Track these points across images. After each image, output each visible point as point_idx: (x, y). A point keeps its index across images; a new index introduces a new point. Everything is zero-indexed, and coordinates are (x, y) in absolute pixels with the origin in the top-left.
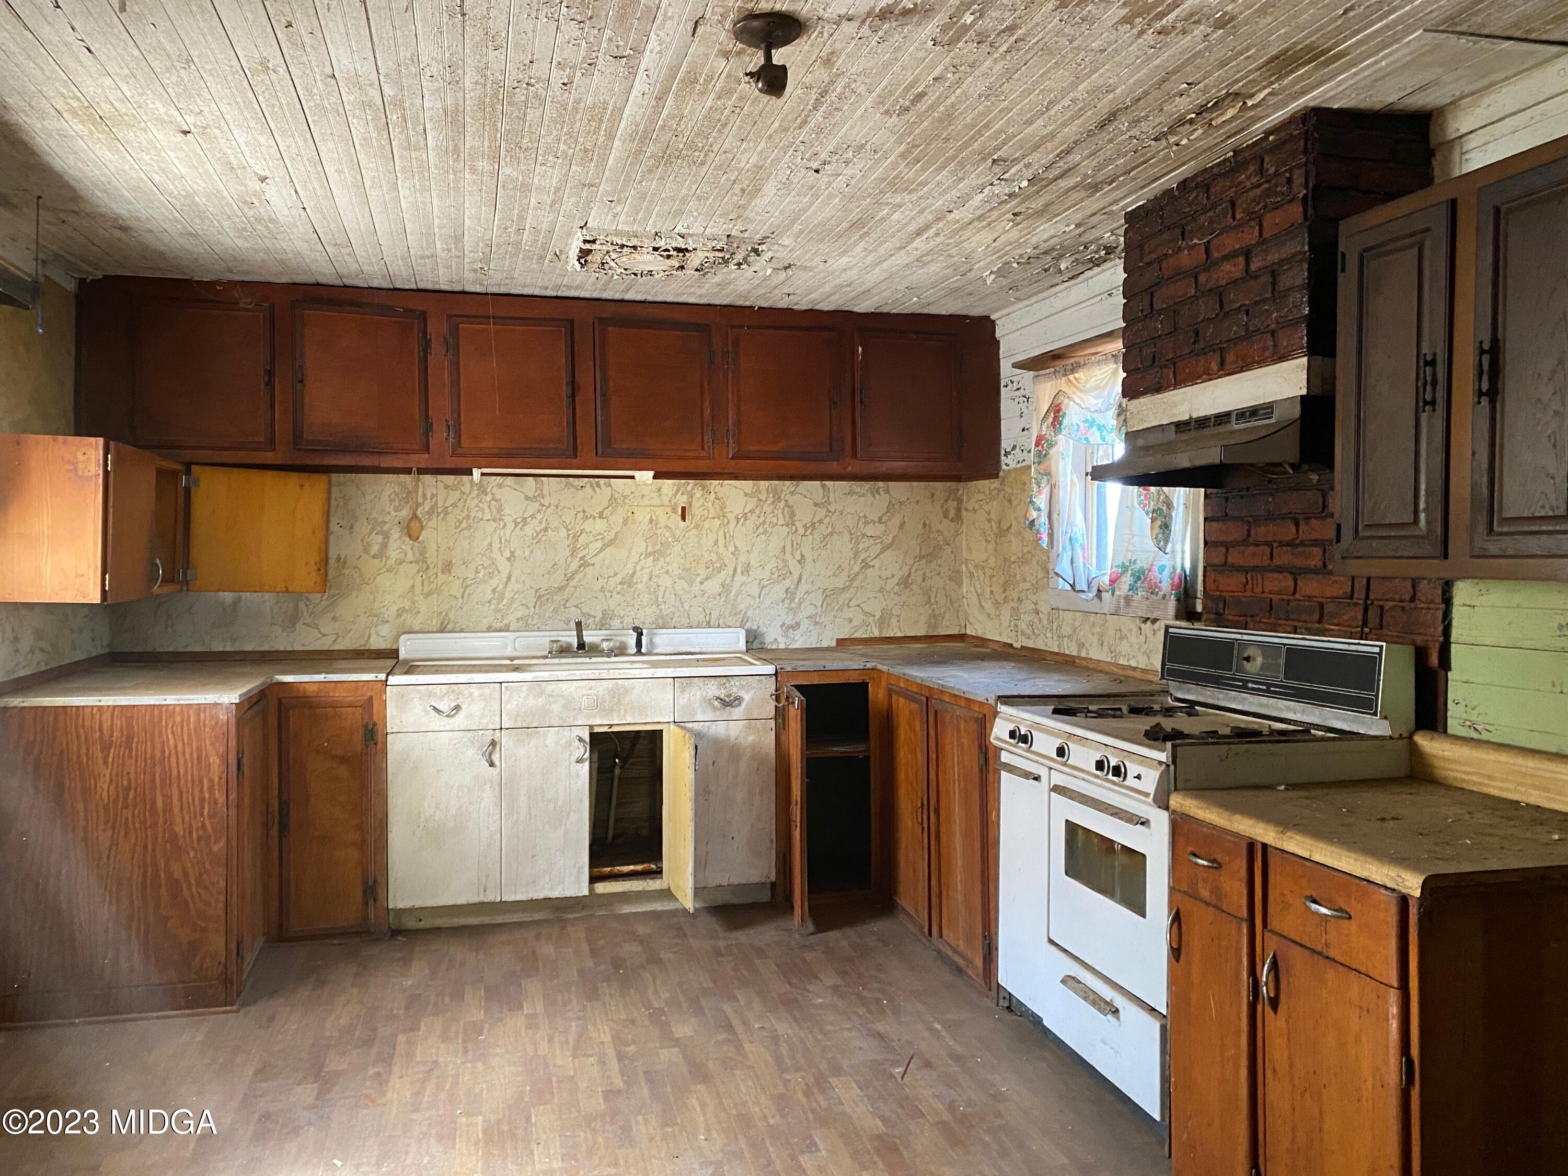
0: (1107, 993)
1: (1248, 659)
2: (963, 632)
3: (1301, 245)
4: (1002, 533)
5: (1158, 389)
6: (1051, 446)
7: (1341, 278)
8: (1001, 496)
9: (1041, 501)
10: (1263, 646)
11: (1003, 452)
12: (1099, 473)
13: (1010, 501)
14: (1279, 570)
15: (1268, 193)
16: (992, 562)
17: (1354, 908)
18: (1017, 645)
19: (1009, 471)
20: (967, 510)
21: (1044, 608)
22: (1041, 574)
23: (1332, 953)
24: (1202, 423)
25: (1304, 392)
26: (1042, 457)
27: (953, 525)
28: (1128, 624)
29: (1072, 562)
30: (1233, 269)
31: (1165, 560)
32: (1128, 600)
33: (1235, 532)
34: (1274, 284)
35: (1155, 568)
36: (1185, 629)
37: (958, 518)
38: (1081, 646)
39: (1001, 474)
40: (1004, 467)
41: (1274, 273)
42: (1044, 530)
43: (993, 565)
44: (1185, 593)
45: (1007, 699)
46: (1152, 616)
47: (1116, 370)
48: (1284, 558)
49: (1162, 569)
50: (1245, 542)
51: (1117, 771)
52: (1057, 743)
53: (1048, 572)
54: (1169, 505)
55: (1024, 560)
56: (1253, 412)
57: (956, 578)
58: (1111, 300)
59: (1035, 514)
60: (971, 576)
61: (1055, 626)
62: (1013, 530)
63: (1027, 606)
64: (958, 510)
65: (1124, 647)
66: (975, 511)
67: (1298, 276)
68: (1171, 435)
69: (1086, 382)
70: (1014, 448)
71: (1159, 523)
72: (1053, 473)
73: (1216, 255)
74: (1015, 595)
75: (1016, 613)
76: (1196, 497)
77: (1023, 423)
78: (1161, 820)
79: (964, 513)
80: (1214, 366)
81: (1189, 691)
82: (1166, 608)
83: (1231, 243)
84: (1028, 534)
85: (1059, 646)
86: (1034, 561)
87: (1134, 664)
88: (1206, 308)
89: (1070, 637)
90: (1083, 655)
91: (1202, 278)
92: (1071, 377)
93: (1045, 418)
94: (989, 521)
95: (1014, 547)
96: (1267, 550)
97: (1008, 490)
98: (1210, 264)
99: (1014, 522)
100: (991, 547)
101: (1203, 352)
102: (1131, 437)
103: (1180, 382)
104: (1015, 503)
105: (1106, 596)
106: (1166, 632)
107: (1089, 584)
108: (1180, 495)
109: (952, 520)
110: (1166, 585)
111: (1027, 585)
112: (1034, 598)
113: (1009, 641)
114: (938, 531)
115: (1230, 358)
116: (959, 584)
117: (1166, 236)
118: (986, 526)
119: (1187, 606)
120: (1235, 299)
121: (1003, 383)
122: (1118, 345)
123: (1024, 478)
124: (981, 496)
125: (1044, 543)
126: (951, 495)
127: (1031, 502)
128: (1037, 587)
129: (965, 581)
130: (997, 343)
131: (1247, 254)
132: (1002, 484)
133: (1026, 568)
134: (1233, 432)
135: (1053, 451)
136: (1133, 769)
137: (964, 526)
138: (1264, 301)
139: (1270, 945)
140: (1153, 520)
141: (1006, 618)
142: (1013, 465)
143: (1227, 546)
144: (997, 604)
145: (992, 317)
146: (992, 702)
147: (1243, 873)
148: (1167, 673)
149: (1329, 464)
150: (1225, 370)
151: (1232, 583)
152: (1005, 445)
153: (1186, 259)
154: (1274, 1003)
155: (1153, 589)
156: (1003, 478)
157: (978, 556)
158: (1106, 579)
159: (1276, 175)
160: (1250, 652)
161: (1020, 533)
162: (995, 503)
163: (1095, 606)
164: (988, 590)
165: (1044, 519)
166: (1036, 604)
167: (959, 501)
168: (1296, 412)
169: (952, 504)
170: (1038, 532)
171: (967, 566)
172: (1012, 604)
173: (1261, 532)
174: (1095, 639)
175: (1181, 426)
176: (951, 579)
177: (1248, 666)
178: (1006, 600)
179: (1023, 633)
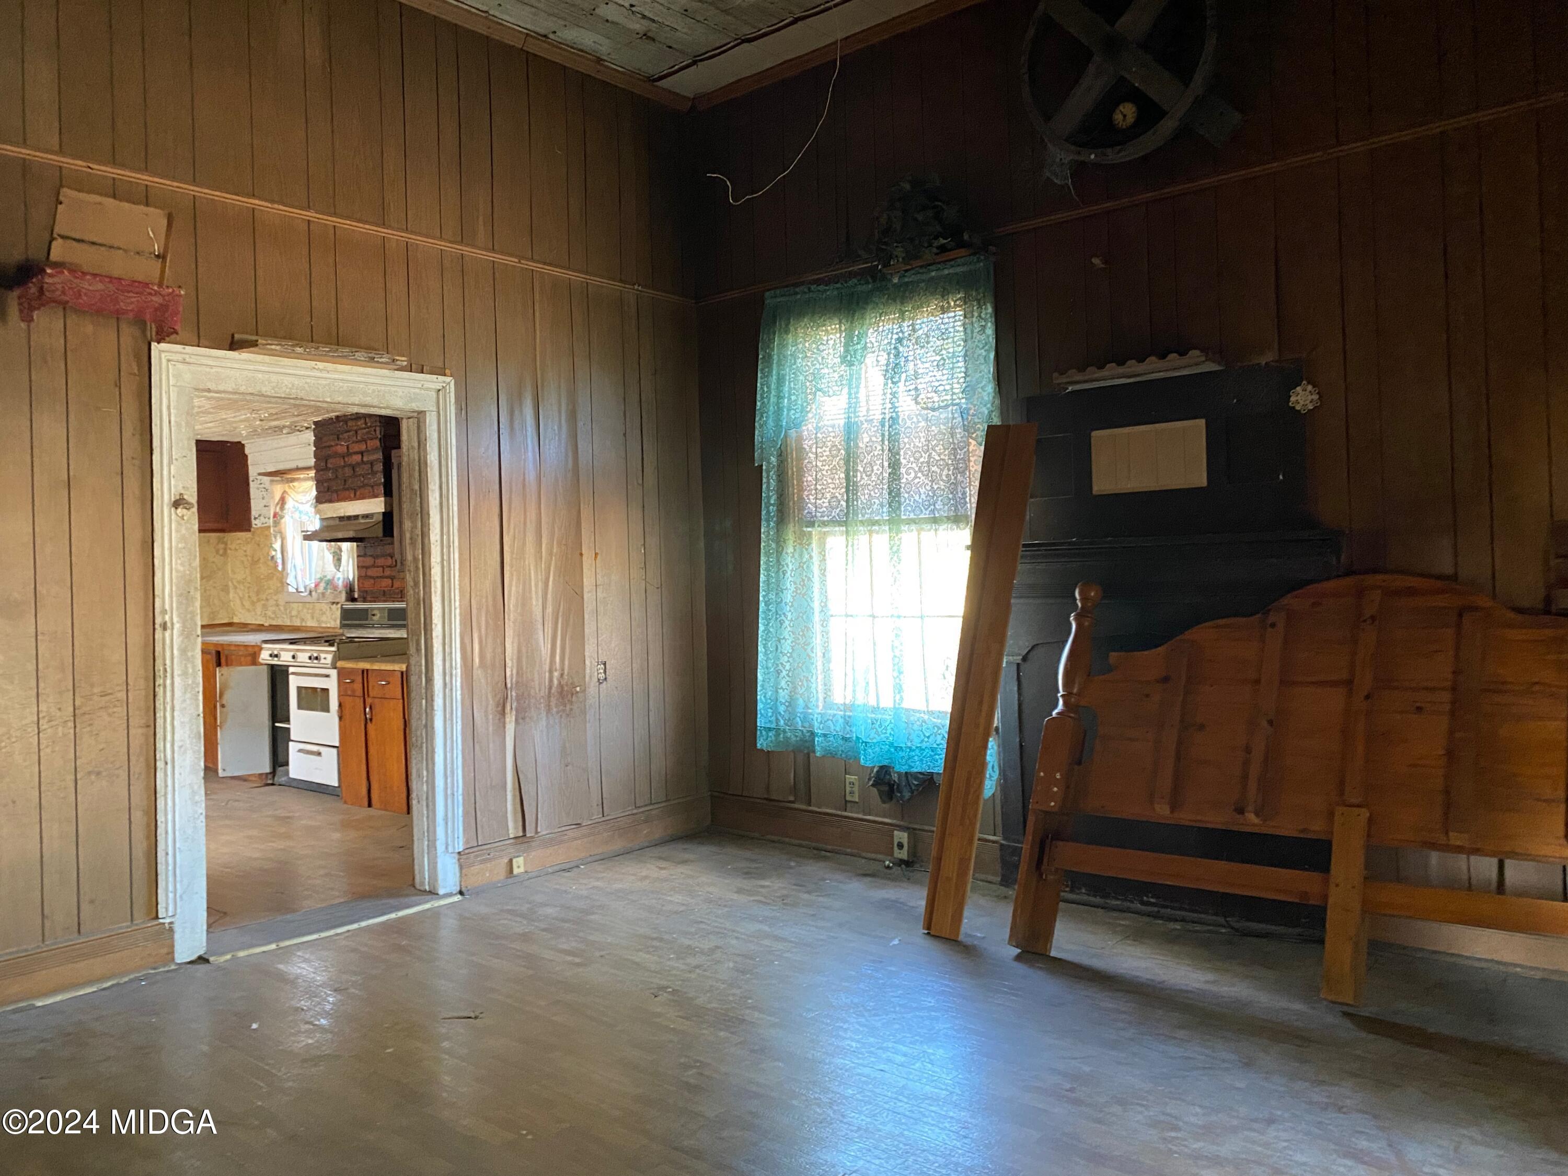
0: (315, 748)
1: (374, 615)
2: (231, 621)
3: (379, 455)
4: (255, 562)
5: (330, 501)
6: (282, 517)
7: (393, 471)
8: (253, 542)
9: (277, 546)
10: (379, 609)
11: (253, 518)
12: (307, 538)
13: (259, 545)
14: (387, 577)
15: (368, 433)
16: (249, 579)
17: (390, 679)
18: (266, 624)
19: (257, 528)
20: (230, 549)
21: (281, 603)
22: (279, 585)
23: (387, 697)
24: (349, 518)
25: (383, 511)
26: (276, 523)
27: (222, 558)
28: (325, 607)
29: (296, 578)
30: (357, 458)
31: (339, 575)
32: (323, 594)
33: (369, 561)
34: (372, 468)
35: (336, 579)
36: (351, 606)
37: (225, 554)
38: (303, 620)
39: (252, 529)
40: (254, 526)
41: (372, 464)
42: (279, 561)
43: (249, 581)
44: (350, 590)
45: (266, 642)
46: (336, 601)
47: (312, 486)
48: (388, 572)
49: (339, 579)
50: (374, 566)
51: (317, 658)
52: (292, 654)
53: (283, 584)
54: (341, 550)
55: (269, 577)
56: (366, 516)
57: (226, 589)
58: (309, 447)
59: (274, 553)
60: (235, 588)
61: (288, 611)
62: (261, 561)
63: (272, 602)
64: (225, 549)
65: (324, 618)
66: (236, 550)
67: (379, 467)
68: (337, 522)
69: (299, 488)
70: (260, 515)
71: (336, 558)
72: (283, 530)
73: (351, 451)
74: (264, 597)
75: (265, 607)
76: (352, 547)
77: (264, 502)
78: (334, 673)
79: (229, 551)
80: (352, 495)
81: (352, 633)
82: (341, 597)
83: (356, 448)
84: (271, 563)
85: (291, 621)
86: (275, 578)
87: (329, 626)
88: (348, 472)
89: (297, 616)
90: (304, 624)
91: (346, 459)
92: (291, 484)
93: (277, 504)
94: (246, 556)
95: (263, 570)
96: (381, 569)
97: (258, 539)
98: (349, 454)
99: (261, 557)
100: (248, 571)
101: (347, 489)
102: (322, 520)
103: (339, 500)
104: (262, 546)
105: (313, 593)
106: (342, 608)
107: (305, 587)
108: (345, 546)
109: (221, 555)
110: (340, 584)
111: (271, 591)
112: (275, 598)
113: (261, 623)
114: (213, 562)
115: (358, 493)
116: (228, 593)
117: (331, 437)
118: (244, 559)
119: (351, 595)
120: (359, 471)
121: (251, 479)
122: (312, 473)
123: (266, 532)
124: (239, 542)
125: (280, 568)
126: (220, 541)
127: (272, 547)
128: (277, 592)
129: (232, 591)
130: (247, 456)
131: (362, 453)
132: (253, 535)
133: (271, 582)
134: (360, 523)
135: (283, 520)
136: (323, 656)
137: (229, 559)
138: (369, 474)
139: (368, 701)
140: (334, 557)
141: (259, 609)
142: (259, 525)
143: (367, 568)
144: (253, 603)
145: (243, 442)
146: (259, 644)
147: (361, 681)
148: (343, 626)
149: (392, 536)
150: (356, 498)
151: (368, 584)
152: (254, 513)
153: (341, 449)
154: (371, 720)
155: (335, 588)
156: (254, 532)
157: (239, 576)
158: (313, 585)
159: (371, 426)
160: (375, 612)
161: (265, 562)
162: (249, 546)
163: (309, 599)
164: (247, 595)
165: (279, 556)
166: (277, 601)
167: (226, 544)
168: (381, 518)
169: (221, 546)
170: (276, 562)
171: (232, 582)
172: (263, 602)
173: (380, 562)
174: (309, 616)
175: (341, 518)
176: (222, 590)
177: (375, 618)
178: (259, 600)
179: (270, 617)
